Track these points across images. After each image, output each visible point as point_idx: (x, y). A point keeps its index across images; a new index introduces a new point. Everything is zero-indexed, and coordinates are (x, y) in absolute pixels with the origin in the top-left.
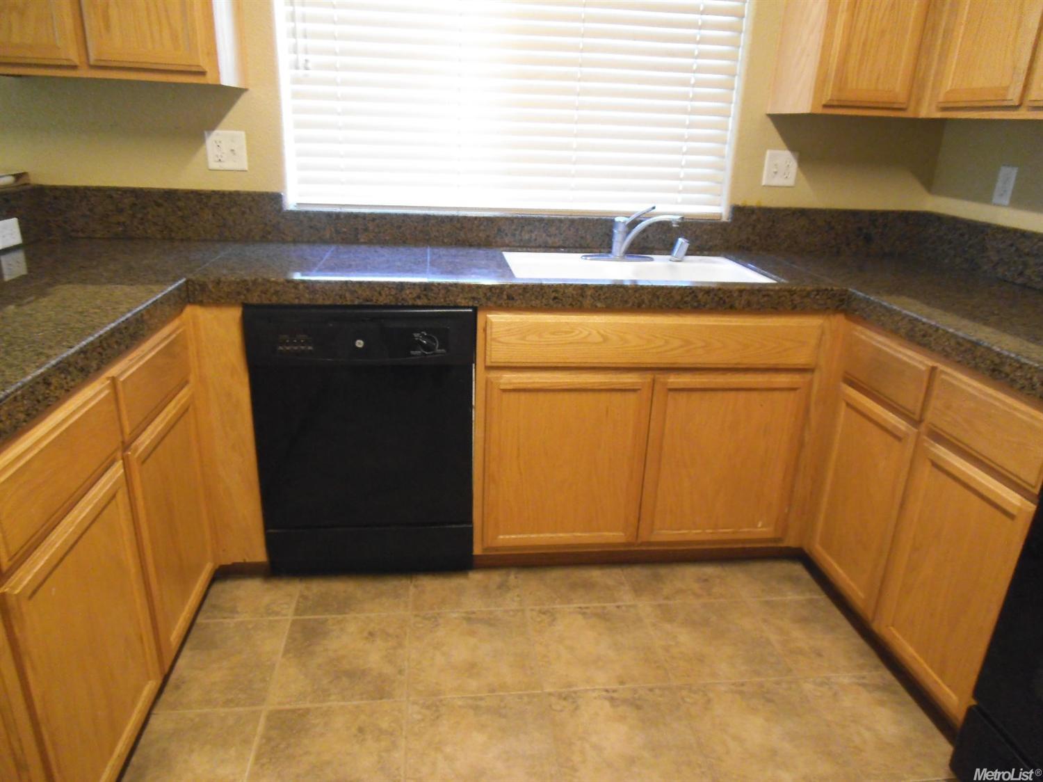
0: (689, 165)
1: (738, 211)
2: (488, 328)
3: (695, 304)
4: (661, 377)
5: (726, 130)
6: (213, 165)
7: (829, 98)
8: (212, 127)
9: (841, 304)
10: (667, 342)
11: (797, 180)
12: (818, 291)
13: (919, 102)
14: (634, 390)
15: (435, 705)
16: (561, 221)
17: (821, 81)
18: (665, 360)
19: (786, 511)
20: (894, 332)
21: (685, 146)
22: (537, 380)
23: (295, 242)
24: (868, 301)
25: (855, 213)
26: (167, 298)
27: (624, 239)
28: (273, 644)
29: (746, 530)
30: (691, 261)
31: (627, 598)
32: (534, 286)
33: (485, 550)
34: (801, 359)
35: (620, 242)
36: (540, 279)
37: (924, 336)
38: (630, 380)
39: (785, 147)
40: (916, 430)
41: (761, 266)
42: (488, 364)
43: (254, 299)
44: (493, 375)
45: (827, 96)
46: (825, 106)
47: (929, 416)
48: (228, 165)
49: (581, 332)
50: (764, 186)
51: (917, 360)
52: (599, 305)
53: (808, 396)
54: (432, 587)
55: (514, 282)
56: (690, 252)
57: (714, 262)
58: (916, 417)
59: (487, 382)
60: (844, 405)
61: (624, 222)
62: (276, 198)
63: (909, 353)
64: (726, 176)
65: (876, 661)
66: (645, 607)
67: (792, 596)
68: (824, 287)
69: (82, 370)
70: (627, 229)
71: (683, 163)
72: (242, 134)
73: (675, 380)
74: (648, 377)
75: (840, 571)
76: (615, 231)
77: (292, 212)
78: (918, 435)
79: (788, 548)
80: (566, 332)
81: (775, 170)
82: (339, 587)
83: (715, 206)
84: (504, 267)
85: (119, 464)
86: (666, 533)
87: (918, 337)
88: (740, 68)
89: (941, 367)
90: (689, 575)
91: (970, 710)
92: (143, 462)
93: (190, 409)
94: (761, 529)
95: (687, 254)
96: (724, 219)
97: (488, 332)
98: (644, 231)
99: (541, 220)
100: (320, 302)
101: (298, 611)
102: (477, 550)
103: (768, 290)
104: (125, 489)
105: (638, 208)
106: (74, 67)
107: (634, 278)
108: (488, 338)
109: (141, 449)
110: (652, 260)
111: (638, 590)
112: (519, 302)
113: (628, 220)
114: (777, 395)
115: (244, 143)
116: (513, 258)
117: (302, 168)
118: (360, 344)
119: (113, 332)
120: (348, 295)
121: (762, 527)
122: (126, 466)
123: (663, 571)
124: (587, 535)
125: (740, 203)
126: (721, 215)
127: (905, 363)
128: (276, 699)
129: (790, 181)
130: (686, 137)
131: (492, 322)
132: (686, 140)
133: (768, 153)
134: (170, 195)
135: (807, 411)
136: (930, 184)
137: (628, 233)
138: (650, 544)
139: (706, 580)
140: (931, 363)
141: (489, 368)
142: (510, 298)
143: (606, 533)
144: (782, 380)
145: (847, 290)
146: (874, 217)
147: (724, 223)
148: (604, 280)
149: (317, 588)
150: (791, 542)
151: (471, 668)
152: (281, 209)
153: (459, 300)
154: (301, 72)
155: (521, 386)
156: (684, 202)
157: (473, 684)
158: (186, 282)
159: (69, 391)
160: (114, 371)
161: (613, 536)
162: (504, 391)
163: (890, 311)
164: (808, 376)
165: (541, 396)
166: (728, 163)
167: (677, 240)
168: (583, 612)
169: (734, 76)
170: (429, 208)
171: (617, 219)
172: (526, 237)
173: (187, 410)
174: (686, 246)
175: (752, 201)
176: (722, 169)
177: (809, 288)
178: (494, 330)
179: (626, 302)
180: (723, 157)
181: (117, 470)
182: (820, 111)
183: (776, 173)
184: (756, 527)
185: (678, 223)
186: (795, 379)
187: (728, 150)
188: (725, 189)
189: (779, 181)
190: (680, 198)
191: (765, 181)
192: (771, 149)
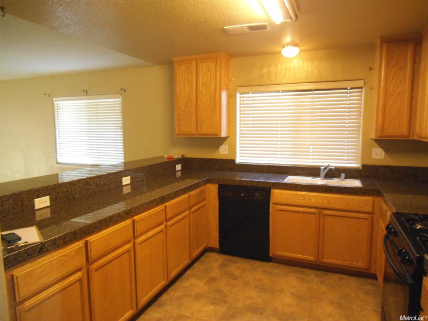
0: (348, 153)
1: (363, 166)
2: (273, 193)
3: (331, 191)
4: (322, 210)
5: (359, 143)
6: (221, 153)
8: (221, 145)
9: (378, 194)
10: (323, 201)
11: (385, 156)
12: (370, 189)
13: (413, 135)
14: (314, 214)
15: (246, 284)
17: (377, 130)
18: (323, 206)
21: (346, 147)
22: (286, 208)
23: (237, 171)
26: (203, 181)
28: (215, 266)
29: (355, 264)
30: (347, 180)
31: (312, 277)
35: (323, 174)
38: (313, 211)
39: (379, 147)
42: (274, 202)
43: (221, 183)
44: (275, 206)
45: (380, 134)
46: (379, 137)
48: (224, 153)
50: (373, 159)
51: (385, 208)
52: (302, 189)
53: (372, 222)
54: (258, 263)
56: (347, 178)
57: (355, 181)
59: (273, 207)
62: (233, 161)
64: (360, 156)
66: (316, 280)
69: (184, 191)
70: (324, 170)
71: (346, 152)
72: (227, 146)
73: (326, 212)
74: (318, 210)
76: (321, 171)
77: (237, 164)
79: (372, 273)
81: (376, 154)
82: (235, 258)
83: (356, 165)
85: (188, 211)
86: (327, 260)
88: (362, 126)
92: (193, 213)
93: (205, 206)
95: (344, 178)
96: (360, 168)
99: (301, 168)
100: (234, 184)
101: (223, 261)
102: (271, 255)
104: (188, 216)
105: (326, 164)
106: (194, 135)
108: (273, 196)
109: (193, 210)
110: (333, 179)
113: (324, 168)
114: (360, 220)
115: (228, 148)
117: (241, 153)
118: (242, 195)
119: (190, 186)
120: (241, 183)
121: (361, 264)
122: (189, 211)
124: (302, 256)
125: (365, 163)
126: (359, 167)
128: (213, 274)
129: (383, 157)
130: (346, 145)
133: (373, 149)
134: (211, 160)
135: (373, 226)
138: (323, 263)
141: (274, 204)
142: (279, 186)
143: (308, 257)
144: (361, 215)
145: (379, 189)
147: (359, 170)
149: (229, 257)
150: (373, 271)
151: (259, 280)
152: (234, 163)
153: (266, 186)
154: (242, 132)
155: (282, 209)
156: (347, 163)
157: (258, 283)
158: (208, 179)
159: (181, 195)
160: (190, 193)
161: (310, 258)
162: (278, 210)
164: (372, 215)
165: (287, 213)
166: (360, 152)
167: (341, 174)
168: (297, 277)
169: (360, 128)
170: (265, 163)
171: (321, 168)
172: (296, 172)
173: (204, 206)
174: (344, 176)
175: (370, 163)
176: (359, 154)
178: (275, 194)
179: (310, 189)
180: (359, 150)
181: (187, 212)
182: (378, 138)
184: (359, 263)
185: (334, 169)
186: (366, 216)
187: (360, 148)
188: (360, 159)
189: (378, 157)
190: (345, 162)
191: (373, 157)
192: (374, 148)
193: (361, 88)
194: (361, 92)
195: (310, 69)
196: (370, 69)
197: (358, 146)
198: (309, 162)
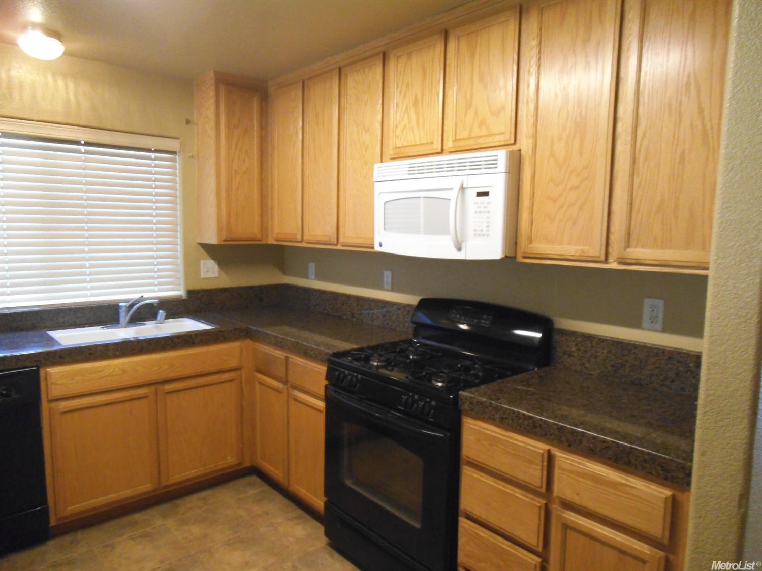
0: (159, 271)
1: (190, 293)
2: (48, 377)
3: (173, 345)
4: (160, 387)
5: (177, 251)
7: (225, 237)
9: (247, 334)
10: (161, 367)
11: (219, 273)
12: (235, 329)
13: (267, 237)
14: (146, 397)
16: (83, 309)
17: (220, 229)
19: (241, 445)
20: (269, 344)
21: (156, 261)
22: (84, 403)
24: (258, 332)
25: (251, 288)
27: (127, 315)
29: (222, 463)
30: (169, 322)
31: (159, 522)
32: (76, 348)
33: (58, 520)
34: (233, 364)
35: (124, 317)
36: (79, 344)
37: (281, 343)
38: (143, 392)
39: (209, 258)
40: (286, 386)
41: (207, 320)
42: (50, 398)
44: (53, 405)
45: (224, 237)
46: (224, 241)
47: (289, 379)
49: (109, 370)
50: (203, 278)
51: (279, 354)
52: (118, 353)
53: (241, 383)
55: (62, 348)
56: (167, 317)
57: (182, 321)
58: (285, 380)
59: (50, 409)
60: (257, 383)
61: (125, 306)
63: (278, 352)
64: (181, 275)
65: (294, 507)
67: (252, 492)
68: (237, 327)
70: (127, 309)
71: (156, 270)
73: (168, 387)
74: (153, 388)
75: (271, 469)
76: (120, 311)
78: (287, 388)
79: (246, 468)
80: (100, 372)
81: (207, 270)
83: (177, 291)
84: (51, 340)
86: (178, 476)
87: (279, 344)
88: (179, 221)
89: (290, 356)
90: (194, 500)
91: (325, 503)
94: (230, 460)
95: (165, 319)
96: (184, 297)
97: (48, 379)
98: (139, 309)
102: (53, 522)
103: (211, 332)
107: (135, 336)
108: (49, 383)
110: (145, 324)
111: (164, 516)
112: (67, 359)
113: (128, 304)
114: (225, 384)
116: (56, 334)
121: (230, 459)
123: (179, 502)
124: (128, 491)
125: (191, 288)
126: (181, 296)
127: (276, 357)
129: (216, 275)
130: (156, 257)
131: (50, 373)
132: (156, 258)
133: (202, 262)
135: (241, 390)
136: (284, 270)
137: (128, 311)
138: (167, 486)
139: (204, 499)
140: (285, 354)
141: (50, 401)
142: (61, 357)
143: (141, 487)
144: (226, 376)
145: (248, 327)
146: (261, 288)
147: (184, 300)
148: (118, 340)
150: (247, 463)
153: (27, 363)
155: (74, 408)
156: (160, 290)
161: (144, 487)
162: (63, 413)
163: (267, 334)
164: (238, 373)
166: (181, 268)
167: (158, 312)
169: (177, 225)
171: (121, 304)
172: (62, 320)
174: (164, 314)
175: (198, 286)
176: (178, 271)
177: (230, 329)
178: (52, 378)
179: (133, 349)
180: (177, 265)
182: (222, 243)
183: (208, 271)
184: (227, 460)
185: (157, 304)
186: (232, 375)
187: (180, 261)
188: (182, 282)
189: (210, 275)
190: (156, 288)
191: (202, 276)
192: (203, 260)
193: (174, 153)
194: (174, 160)
195: (72, 97)
196: (188, 122)
197: (176, 257)
198: (86, 296)
